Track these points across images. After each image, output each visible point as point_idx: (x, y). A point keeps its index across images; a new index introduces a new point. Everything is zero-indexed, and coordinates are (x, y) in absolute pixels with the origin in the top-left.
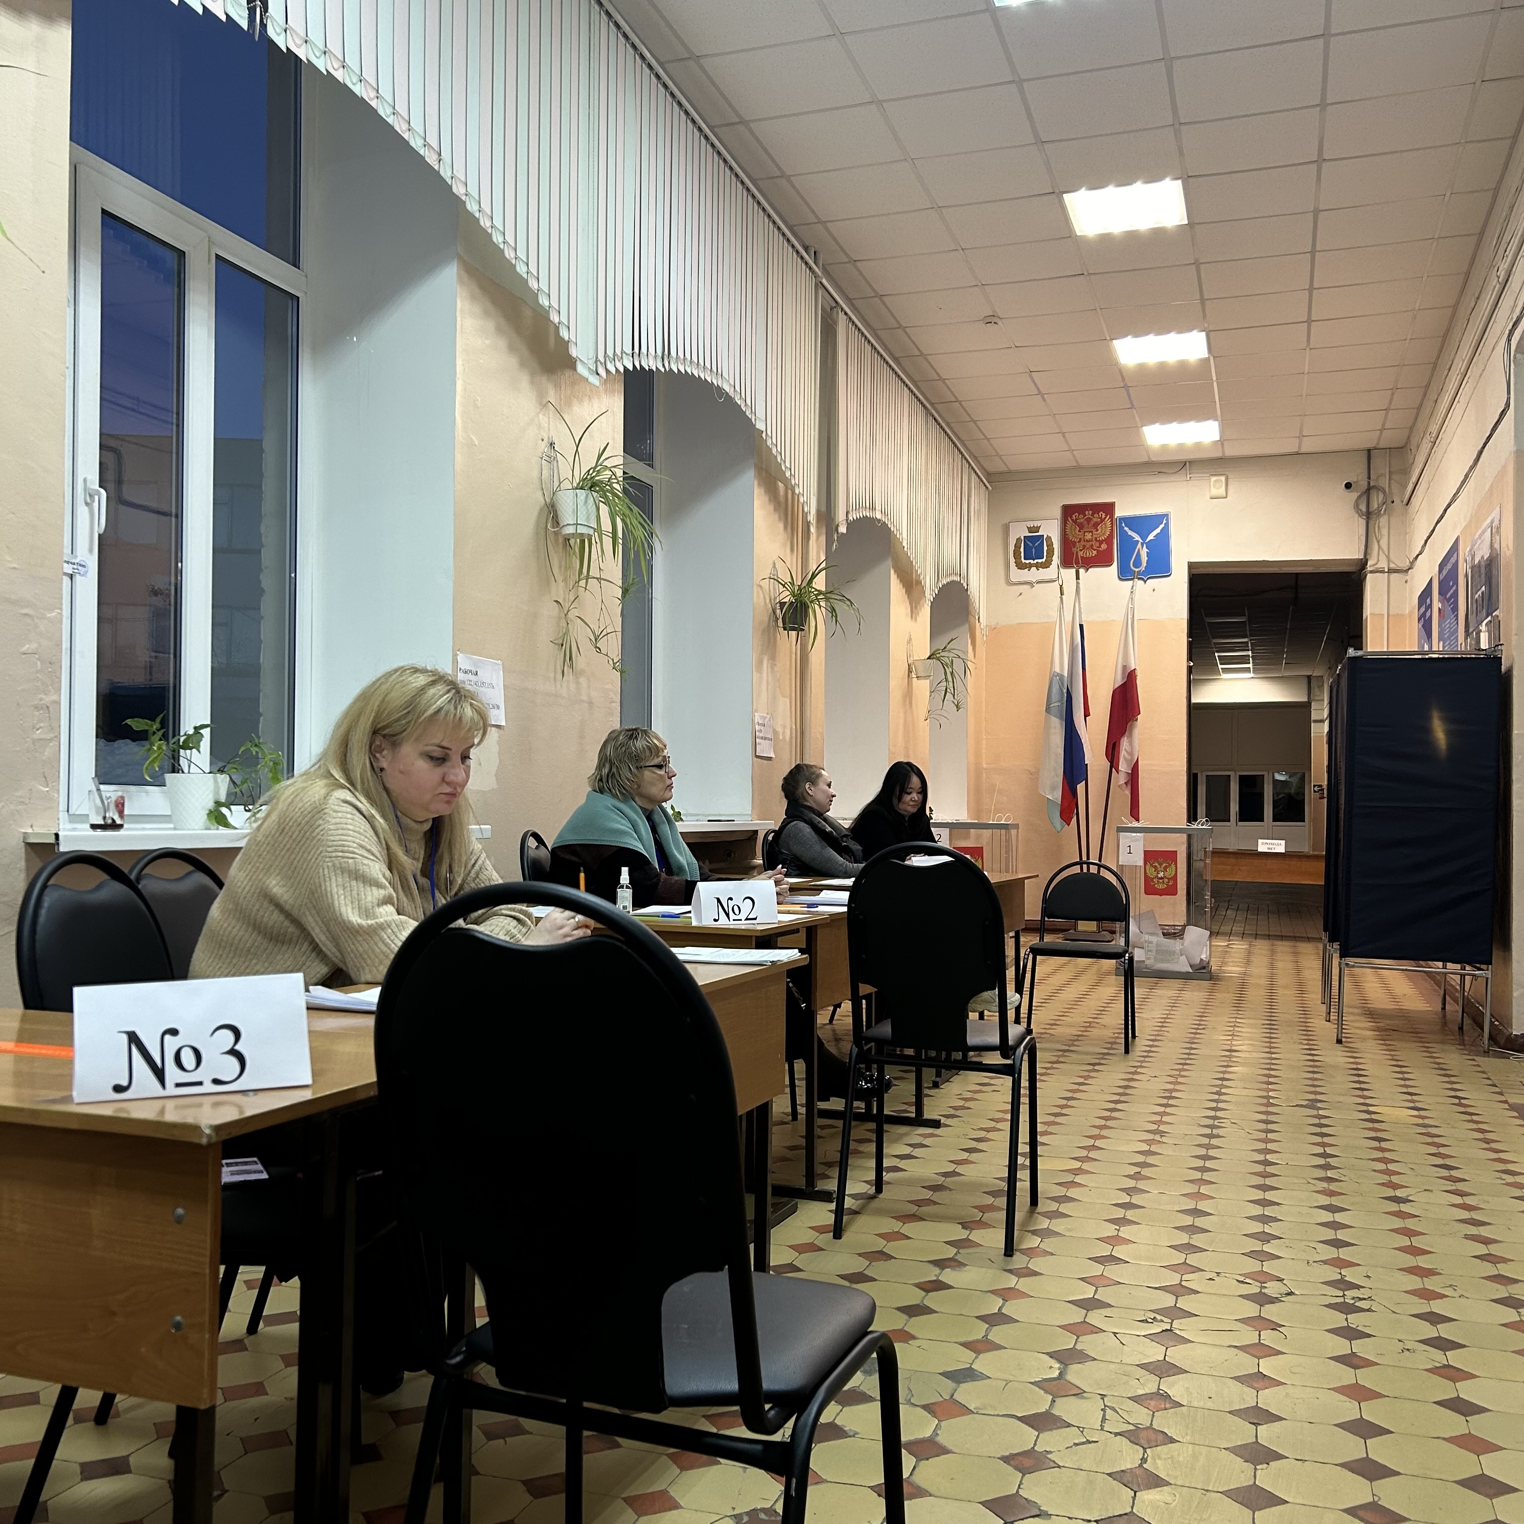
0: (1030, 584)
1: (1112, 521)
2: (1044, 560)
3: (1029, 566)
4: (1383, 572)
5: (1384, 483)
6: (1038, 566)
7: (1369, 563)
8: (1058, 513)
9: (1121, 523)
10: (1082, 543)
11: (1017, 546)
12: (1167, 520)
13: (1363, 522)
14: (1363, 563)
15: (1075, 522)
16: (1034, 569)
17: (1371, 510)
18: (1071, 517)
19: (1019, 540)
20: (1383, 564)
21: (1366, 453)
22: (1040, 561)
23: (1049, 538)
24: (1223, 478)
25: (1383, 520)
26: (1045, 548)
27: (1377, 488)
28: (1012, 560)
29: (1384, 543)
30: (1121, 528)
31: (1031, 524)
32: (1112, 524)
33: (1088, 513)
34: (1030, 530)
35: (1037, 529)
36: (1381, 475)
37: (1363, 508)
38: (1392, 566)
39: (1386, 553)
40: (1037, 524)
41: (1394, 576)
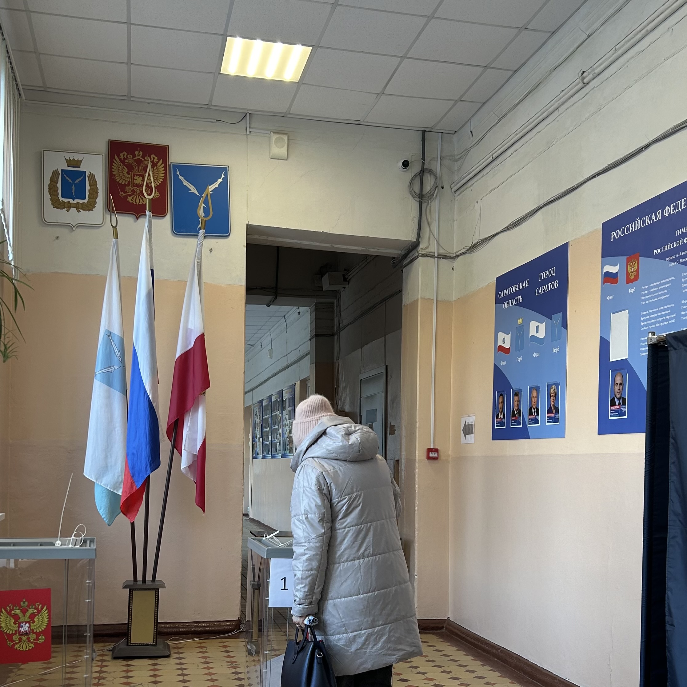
0: (70, 227)
1: (165, 167)
2: (86, 201)
3: (69, 206)
4: (433, 256)
5: (436, 166)
6: (78, 207)
7: (421, 246)
8: (103, 148)
9: (175, 171)
10: (131, 187)
11: (53, 181)
12: (226, 174)
13: (416, 205)
14: (415, 246)
15: (123, 161)
16: (73, 210)
17: (424, 193)
18: (118, 156)
19: (55, 173)
20: (434, 249)
21: (420, 134)
22: (81, 201)
23: (92, 176)
24: (285, 138)
25: (435, 205)
26: (88, 187)
27: (430, 171)
28: (47, 196)
29: (435, 226)
30: (176, 176)
31: (71, 156)
32: (165, 170)
33: (139, 154)
34: (70, 163)
35: (77, 163)
36: (433, 159)
37: (417, 189)
38: (442, 251)
39: (436, 236)
40: (78, 157)
41: (443, 261)
